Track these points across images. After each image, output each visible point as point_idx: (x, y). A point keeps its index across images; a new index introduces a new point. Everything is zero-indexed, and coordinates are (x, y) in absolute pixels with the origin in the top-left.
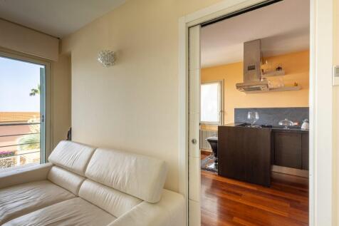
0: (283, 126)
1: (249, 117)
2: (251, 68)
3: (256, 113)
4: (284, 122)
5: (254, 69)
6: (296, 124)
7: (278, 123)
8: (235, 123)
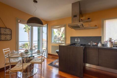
0: (90, 45)
1: (76, 40)
2: (75, 16)
3: (79, 39)
4: (90, 43)
5: (76, 16)
6: (96, 44)
7: (88, 43)
8: (71, 43)
